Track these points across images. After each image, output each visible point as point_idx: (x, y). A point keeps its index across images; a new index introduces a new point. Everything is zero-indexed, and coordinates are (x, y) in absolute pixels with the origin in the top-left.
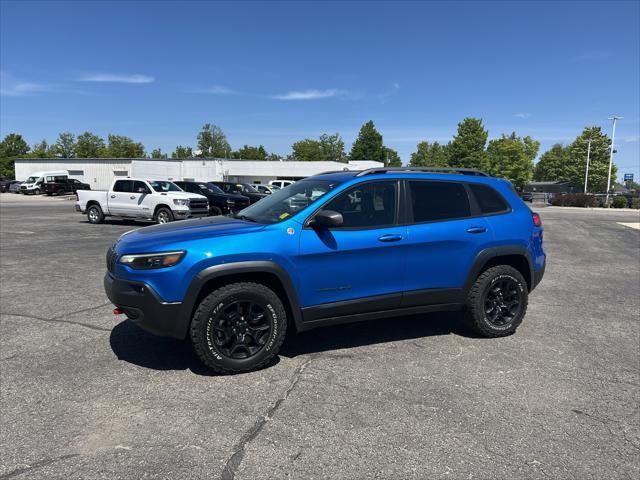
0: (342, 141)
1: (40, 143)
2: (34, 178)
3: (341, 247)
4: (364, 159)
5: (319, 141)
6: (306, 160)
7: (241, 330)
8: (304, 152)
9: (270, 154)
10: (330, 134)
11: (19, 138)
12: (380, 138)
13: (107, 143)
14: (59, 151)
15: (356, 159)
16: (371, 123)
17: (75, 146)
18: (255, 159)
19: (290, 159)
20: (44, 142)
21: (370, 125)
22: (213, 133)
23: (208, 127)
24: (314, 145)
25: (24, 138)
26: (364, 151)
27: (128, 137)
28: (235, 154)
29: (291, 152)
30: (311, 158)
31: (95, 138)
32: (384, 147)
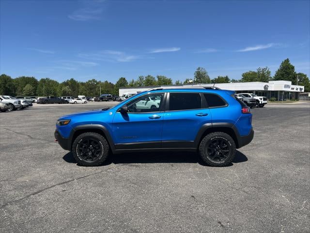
0: (269, 70)
1: (132, 80)
2: (124, 95)
3: (131, 120)
4: (282, 80)
5: (256, 71)
6: (249, 82)
7: (91, 150)
8: (249, 78)
9: (231, 79)
10: (262, 67)
11: (124, 79)
12: (293, 68)
13: (157, 79)
14: (138, 84)
15: (277, 80)
16: (288, 59)
17: (144, 81)
18: (222, 83)
19: (240, 81)
20: (133, 80)
21: (287, 61)
22: (201, 71)
23: (199, 69)
24: (254, 73)
25: (126, 79)
26: (282, 75)
27: (165, 76)
28: (212, 81)
29: (241, 78)
30: (252, 80)
31: (152, 77)
32: (295, 73)
